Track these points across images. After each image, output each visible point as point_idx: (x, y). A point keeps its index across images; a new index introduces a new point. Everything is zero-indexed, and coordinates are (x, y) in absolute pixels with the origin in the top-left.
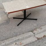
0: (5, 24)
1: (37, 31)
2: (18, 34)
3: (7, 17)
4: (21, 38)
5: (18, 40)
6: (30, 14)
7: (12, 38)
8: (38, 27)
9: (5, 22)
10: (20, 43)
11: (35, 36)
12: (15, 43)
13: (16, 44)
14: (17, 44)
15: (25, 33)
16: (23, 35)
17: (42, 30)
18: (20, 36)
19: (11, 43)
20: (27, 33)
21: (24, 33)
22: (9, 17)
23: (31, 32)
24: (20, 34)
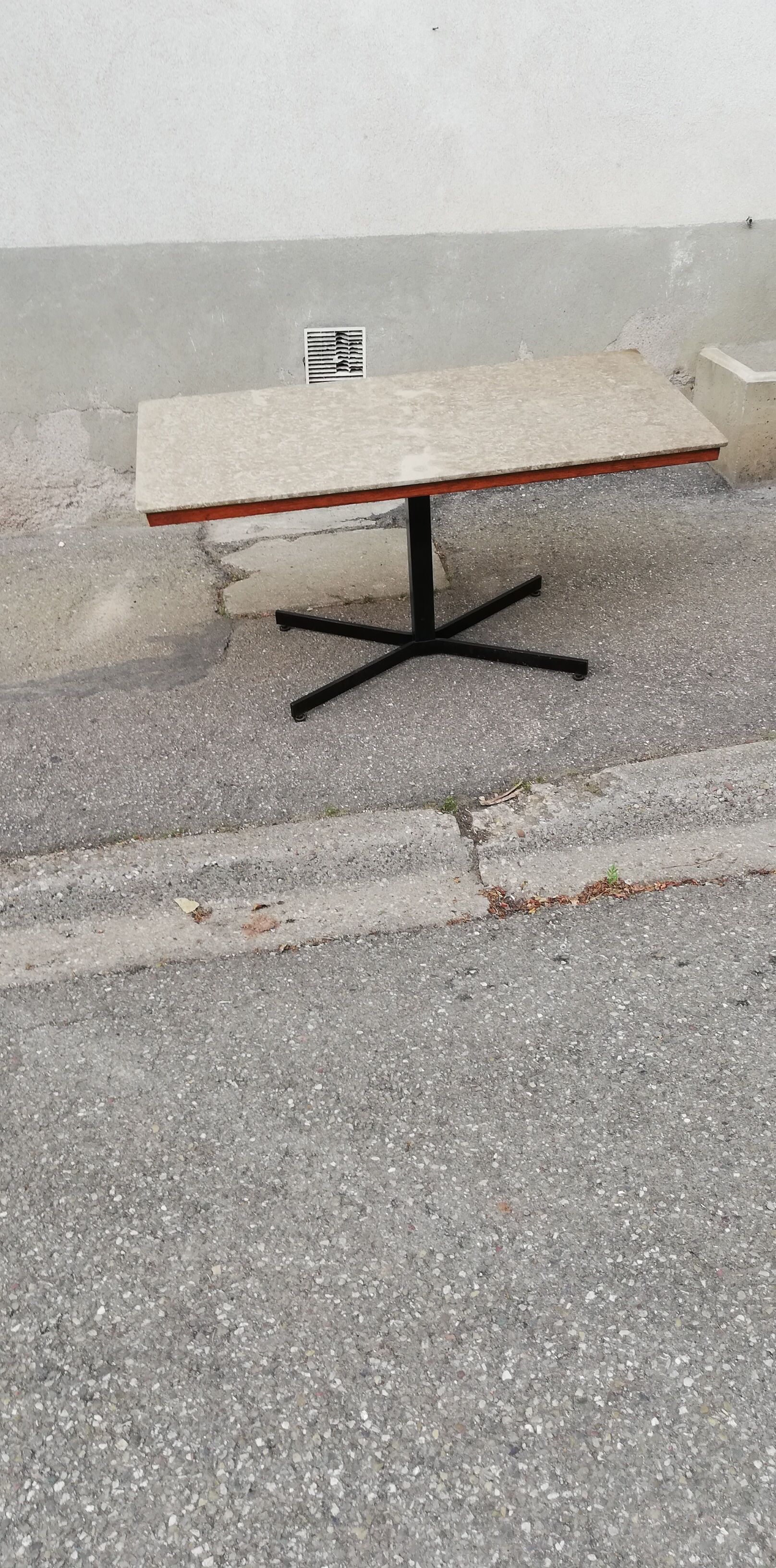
0: (153, 683)
1: (532, 810)
2: (268, 806)
3: (206, 596)
4: (277, 854)
5: (240, 870)
6: (532, 588)
7: (170, 845)
8: (565, 762)
9: (167, 652)
10: (248, 917)
11: (475, 868)
12: (188, 905)
13: (199, 916)
14: (215, 916)
15: (354, 811)
16: (316, 828)
17: (600, 804)
18: (277, 830)
19: (140, 889)
20: (384, 816)
21: (334, 813)
22: (232, 608)
23: (447, 808)
24: (284, 818)
